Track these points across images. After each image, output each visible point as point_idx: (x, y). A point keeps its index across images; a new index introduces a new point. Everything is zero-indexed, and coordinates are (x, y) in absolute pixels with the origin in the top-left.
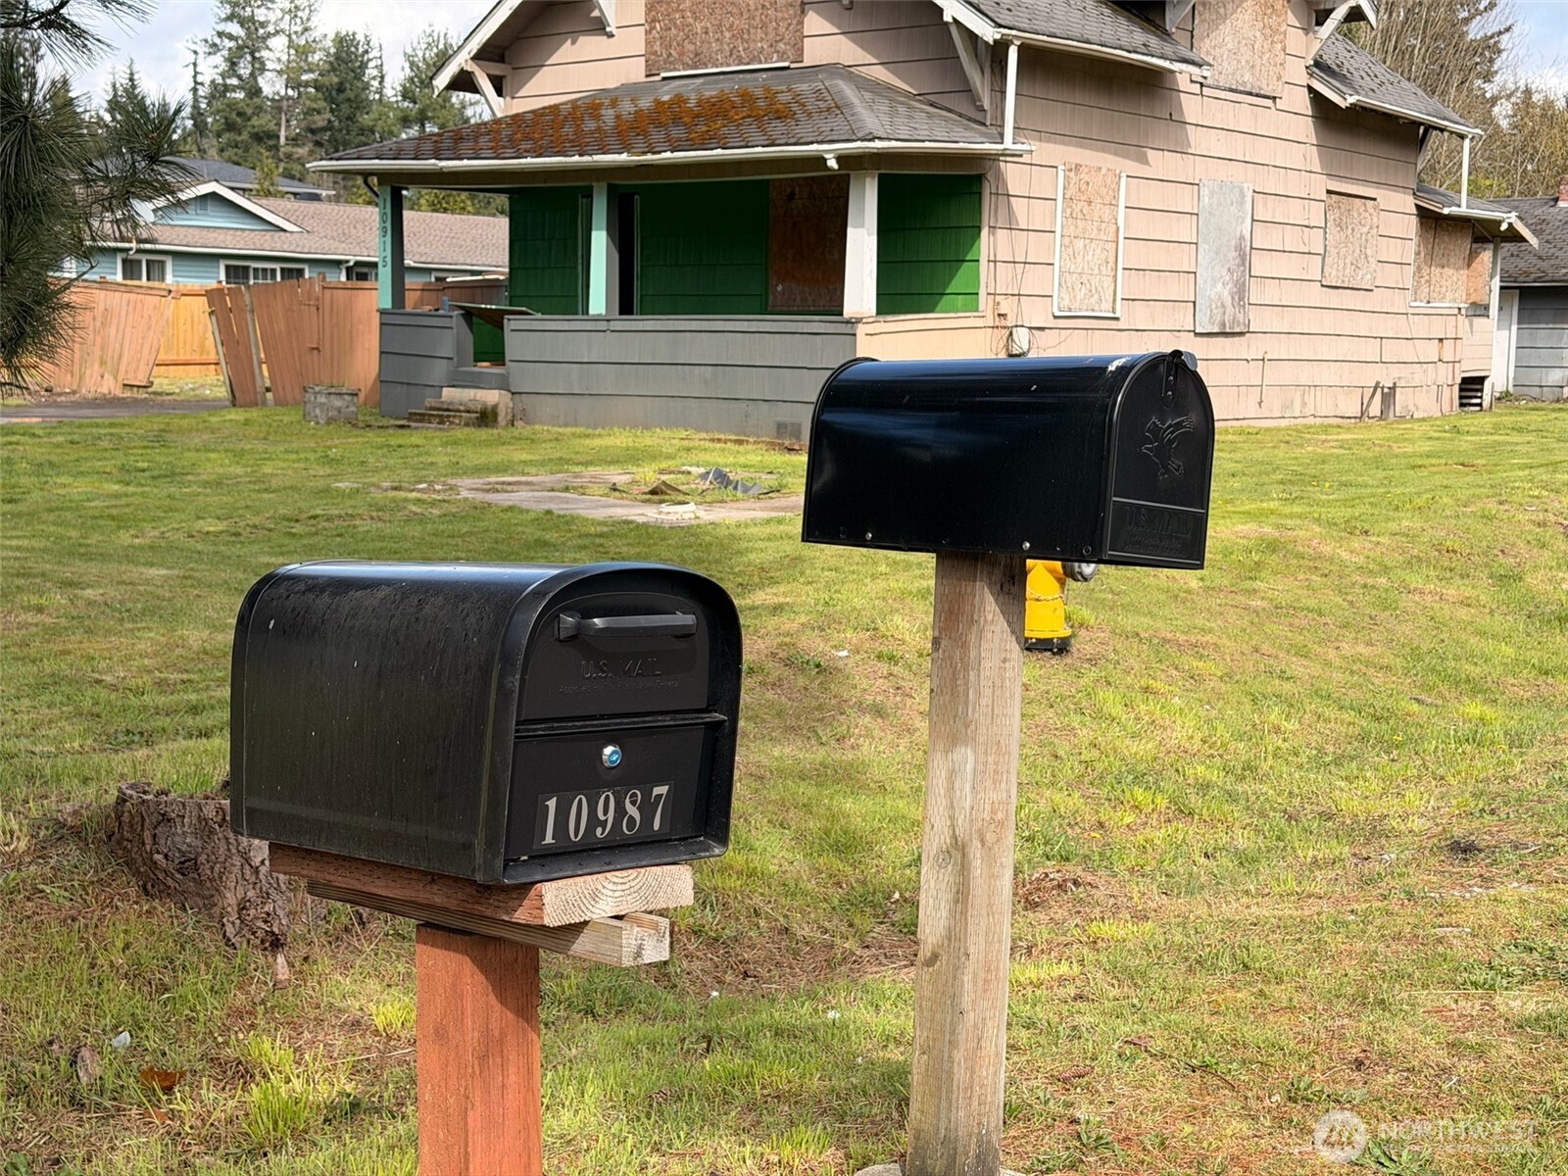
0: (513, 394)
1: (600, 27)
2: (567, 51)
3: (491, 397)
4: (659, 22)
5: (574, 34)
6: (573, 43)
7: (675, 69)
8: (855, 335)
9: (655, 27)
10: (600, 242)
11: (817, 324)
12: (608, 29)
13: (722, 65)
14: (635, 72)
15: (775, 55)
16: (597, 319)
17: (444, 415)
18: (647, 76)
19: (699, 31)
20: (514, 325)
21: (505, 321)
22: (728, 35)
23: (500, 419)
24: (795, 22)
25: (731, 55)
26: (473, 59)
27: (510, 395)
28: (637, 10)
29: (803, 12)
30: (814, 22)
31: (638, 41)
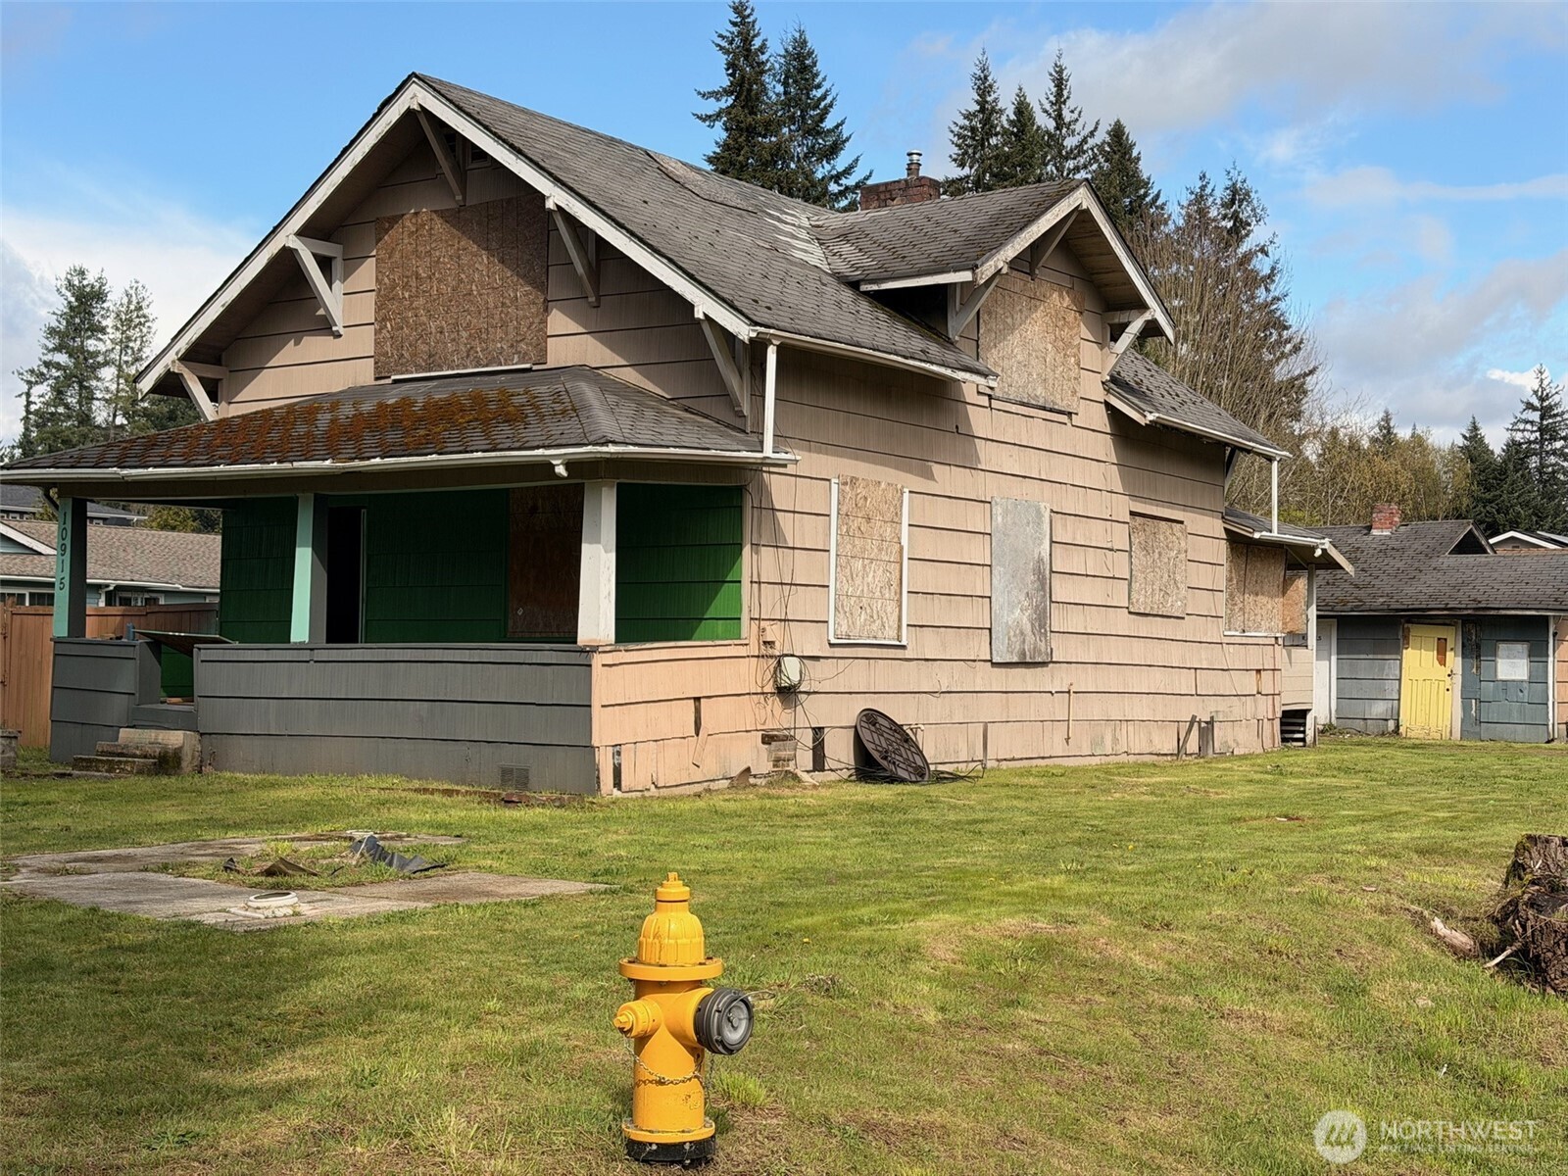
0: (202, 734)
1: (325, 327)
2: (289, 352)
3: (175, 738)
4: (390, 320)
5: (298, 335)
6: (297, 343)
7: (407, 372)
8: (590, 666)
9: (386, 326)
10: (304, 558)
11: (547, 653)
12: (334, 329)
13: (458, 367)
14: (364, 374)
15: (516, 356)
16: (300, 647)
17: (114, 761)
18: (377, 379)
19: (434, 331)
20: (204, 655)
21: (195, 650)
22: (464, 334)
23: (184, 764)
24: (537, 320)
25: (468, 356)
26: (179, 359)
27: (198, 737)
28: (366, 308)
29: (546, 310)
30: (558, 321)
31: (364, 342)
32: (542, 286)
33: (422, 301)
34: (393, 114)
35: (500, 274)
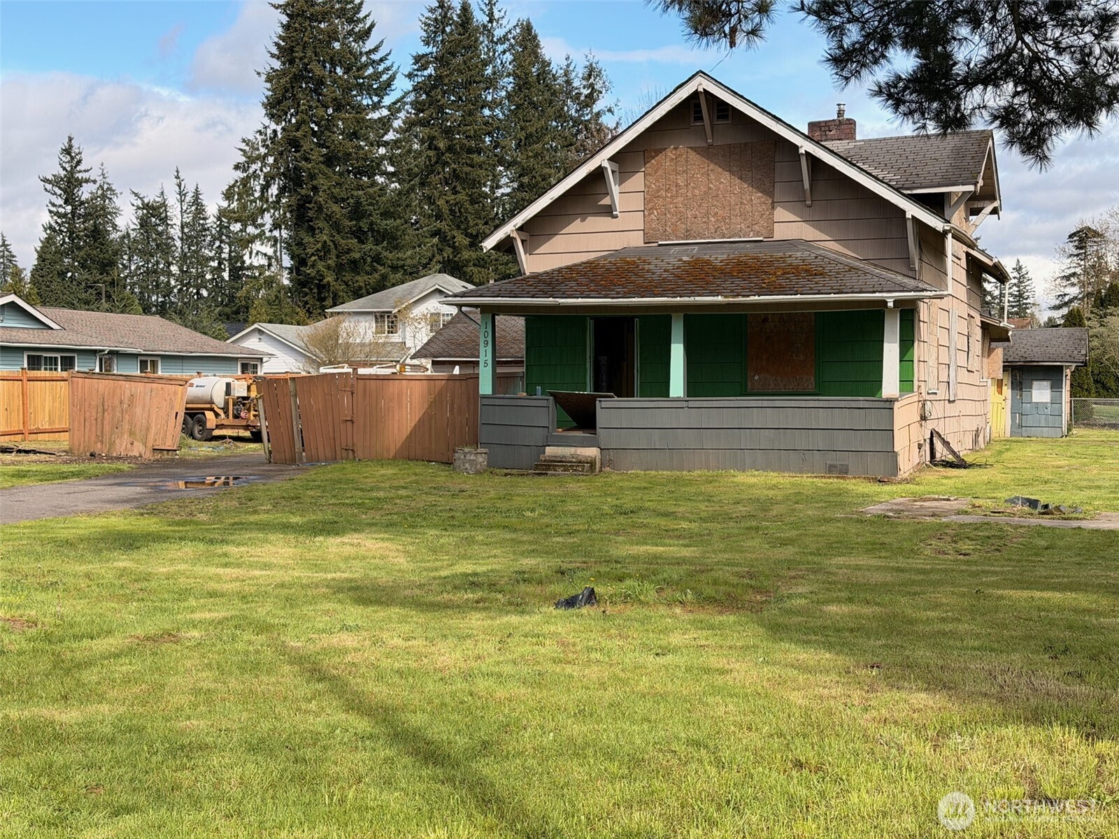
0: (601, 449)
1: (609, 211)
2: (577, 226)
3: (586, 452)
4: (657, 209)
5: (585, 215)
6: (583, 220)
7: (669, 239)
8: (892, 409)
9: (653, 213)
10: (677, 353)
12: (614, 213)
13: (708, 238)
14: (637, 240)
15: (752, 233)
16: (677, 400)
18: (645, 243)
19: (689, 216)
20: (604, 405)
21: (597, 402)
22: (712, 219)
24: (768, 213)
25: (716, 232)
26: (517, 230)
27: (600, 451)
28: (638, 202)
29: (773, 208)
30: (781, 214)
31: (638, 221)
32: (769, 193)
33: (680, 199)
34: (684, 93)
35: (738, 186)
